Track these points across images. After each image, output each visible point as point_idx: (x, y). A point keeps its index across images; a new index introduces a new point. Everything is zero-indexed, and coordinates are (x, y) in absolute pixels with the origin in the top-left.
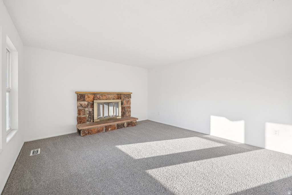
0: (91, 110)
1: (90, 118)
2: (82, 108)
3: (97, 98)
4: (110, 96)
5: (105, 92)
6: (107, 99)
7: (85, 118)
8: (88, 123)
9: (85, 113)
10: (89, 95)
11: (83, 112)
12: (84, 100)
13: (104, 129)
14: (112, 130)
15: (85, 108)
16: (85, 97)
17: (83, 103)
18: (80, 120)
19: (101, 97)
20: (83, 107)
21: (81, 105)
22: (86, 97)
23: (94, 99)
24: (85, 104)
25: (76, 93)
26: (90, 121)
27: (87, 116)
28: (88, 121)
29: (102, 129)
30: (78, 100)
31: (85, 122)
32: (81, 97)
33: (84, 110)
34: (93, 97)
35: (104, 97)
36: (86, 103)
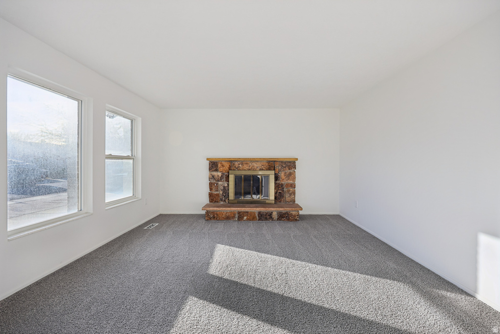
0: (226, 185)
1: (225, 196)
2: (214, 182)
3: (235, 167)
4: (255, 165)
5: (246, 159)
6: (249, 170)
7: (218, 195)
8: (222, 203)
9: (217, 188)
10: (223, 163)
11: (215, 186)
12: (217, 170)
13: (237, 216)
14: (248, 219)
15: (219, 181)
16: (217, 166)
17: (215, 173)
18: (213, 198)
19: (240, 166)
20: (215, 179)
21: (213, 176)
22: (219, 165)
23: (230, 169)
24: (218, 176)
25: (207, 159)
26: (225, 201)
27: (221, 193)
28: (221, 200)
29: (233, 215)
30: (210, 169)
31: (218, 202)
32: (214, 165)
33: (217, 184)
34: (228, 166)
35: (245, 166)
36: (220, 174)
